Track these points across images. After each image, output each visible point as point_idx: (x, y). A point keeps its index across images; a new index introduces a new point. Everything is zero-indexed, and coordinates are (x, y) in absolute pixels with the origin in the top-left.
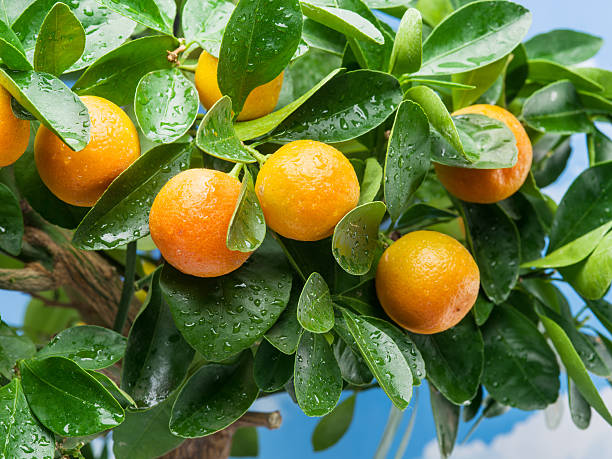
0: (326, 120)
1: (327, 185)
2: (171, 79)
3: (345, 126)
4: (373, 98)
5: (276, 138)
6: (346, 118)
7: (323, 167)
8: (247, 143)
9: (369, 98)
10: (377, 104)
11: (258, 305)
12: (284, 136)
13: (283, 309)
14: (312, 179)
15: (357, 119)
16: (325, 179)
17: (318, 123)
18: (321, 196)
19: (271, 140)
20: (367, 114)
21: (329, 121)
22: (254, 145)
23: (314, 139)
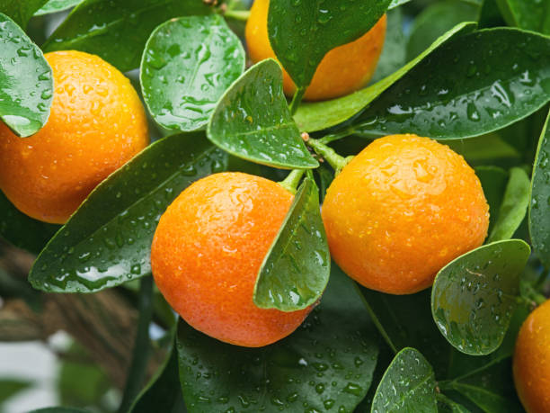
0: (445, 105)
1: (433, 208)
2: (206, 32)
3: (475, 116)
4: (526, 75)
5: (362, 129)
6: (479, 104)
7: (428, 179)
8: (315, 135)
9: (519, 73)
10: (531, 85)
11: (320, 392)
12: (374, 127)
13: (360, 399)
14: (410, 197)
15: (496, 105)
16: (430, 199)
17: (431, 109)
18: (422, 226)
19: (352, 131)
20: (512, 98)
21: (450, 108)
22: (326, 140)
23: (421, 133)
